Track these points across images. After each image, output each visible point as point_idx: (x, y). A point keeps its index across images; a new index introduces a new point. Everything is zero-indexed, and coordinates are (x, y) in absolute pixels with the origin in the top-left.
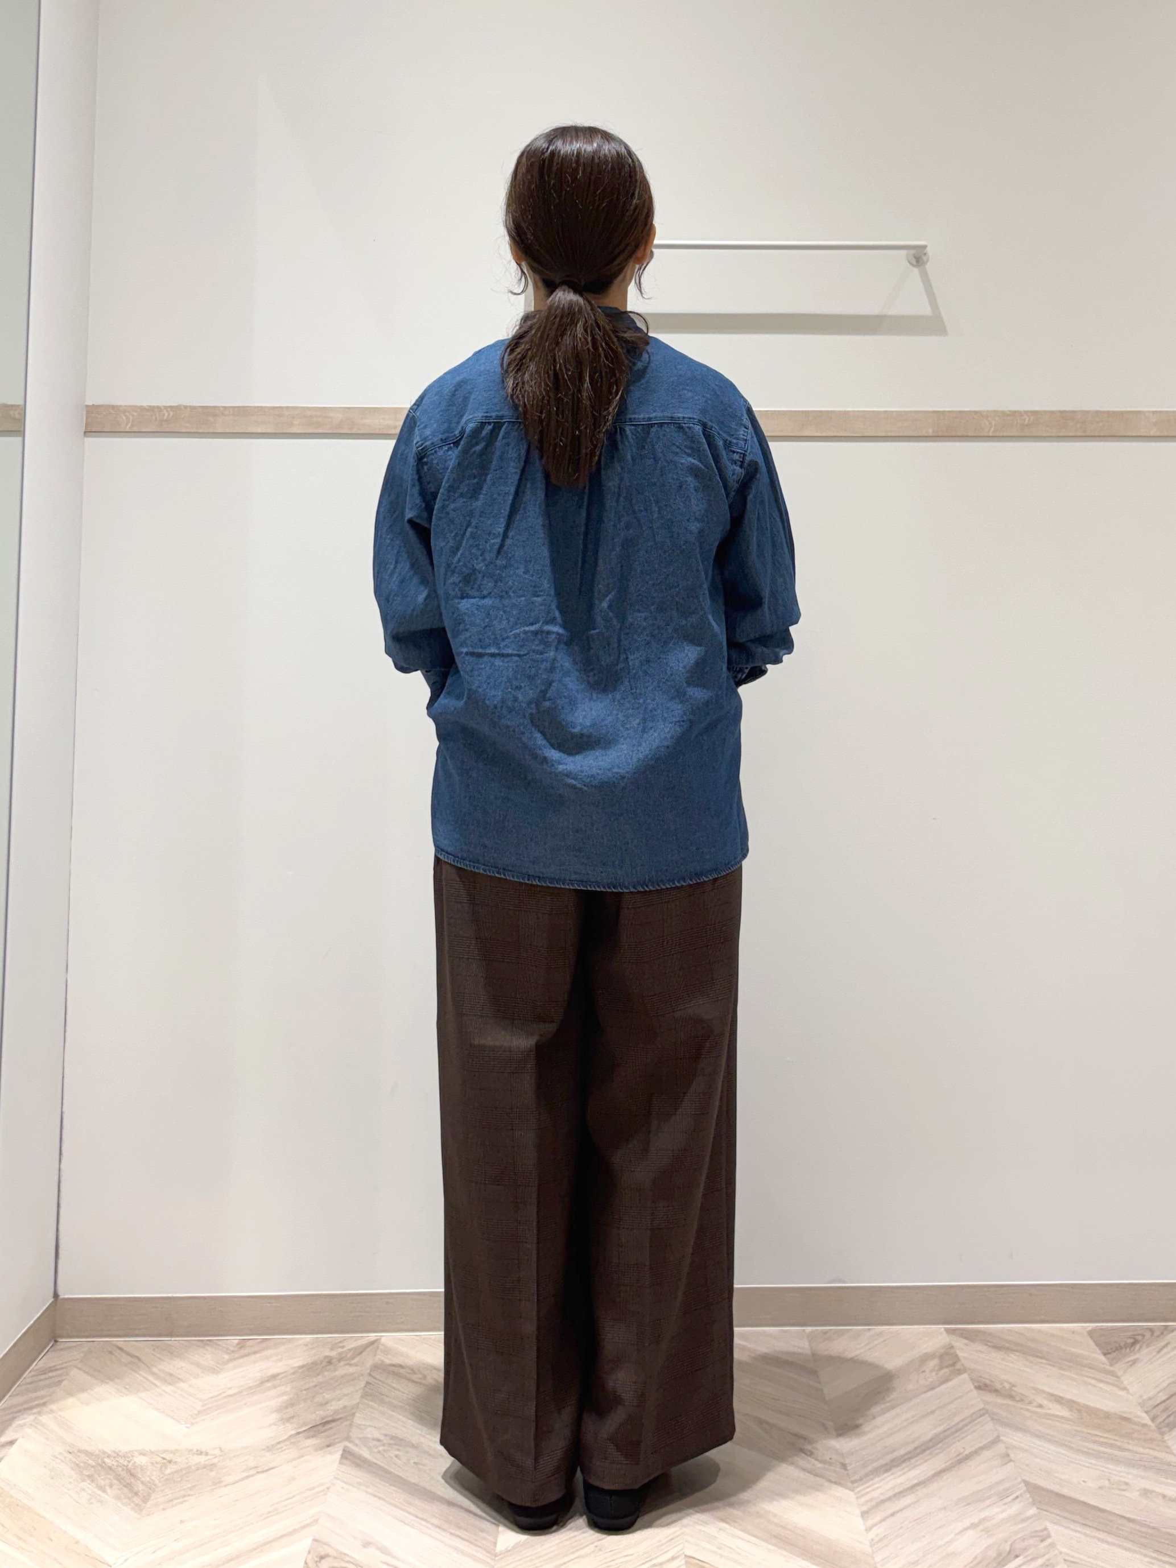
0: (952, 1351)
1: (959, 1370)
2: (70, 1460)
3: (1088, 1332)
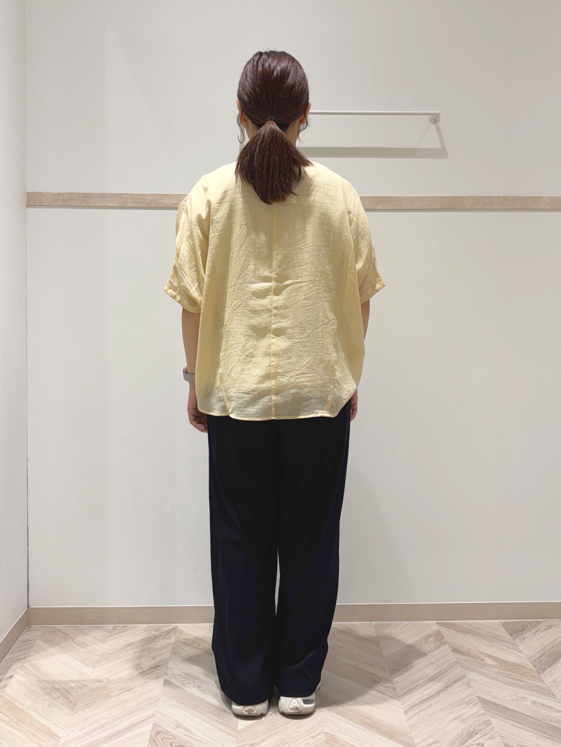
0: (440, 633)
1: (444, 642)
2: (39, 685)
3: (501, 624)
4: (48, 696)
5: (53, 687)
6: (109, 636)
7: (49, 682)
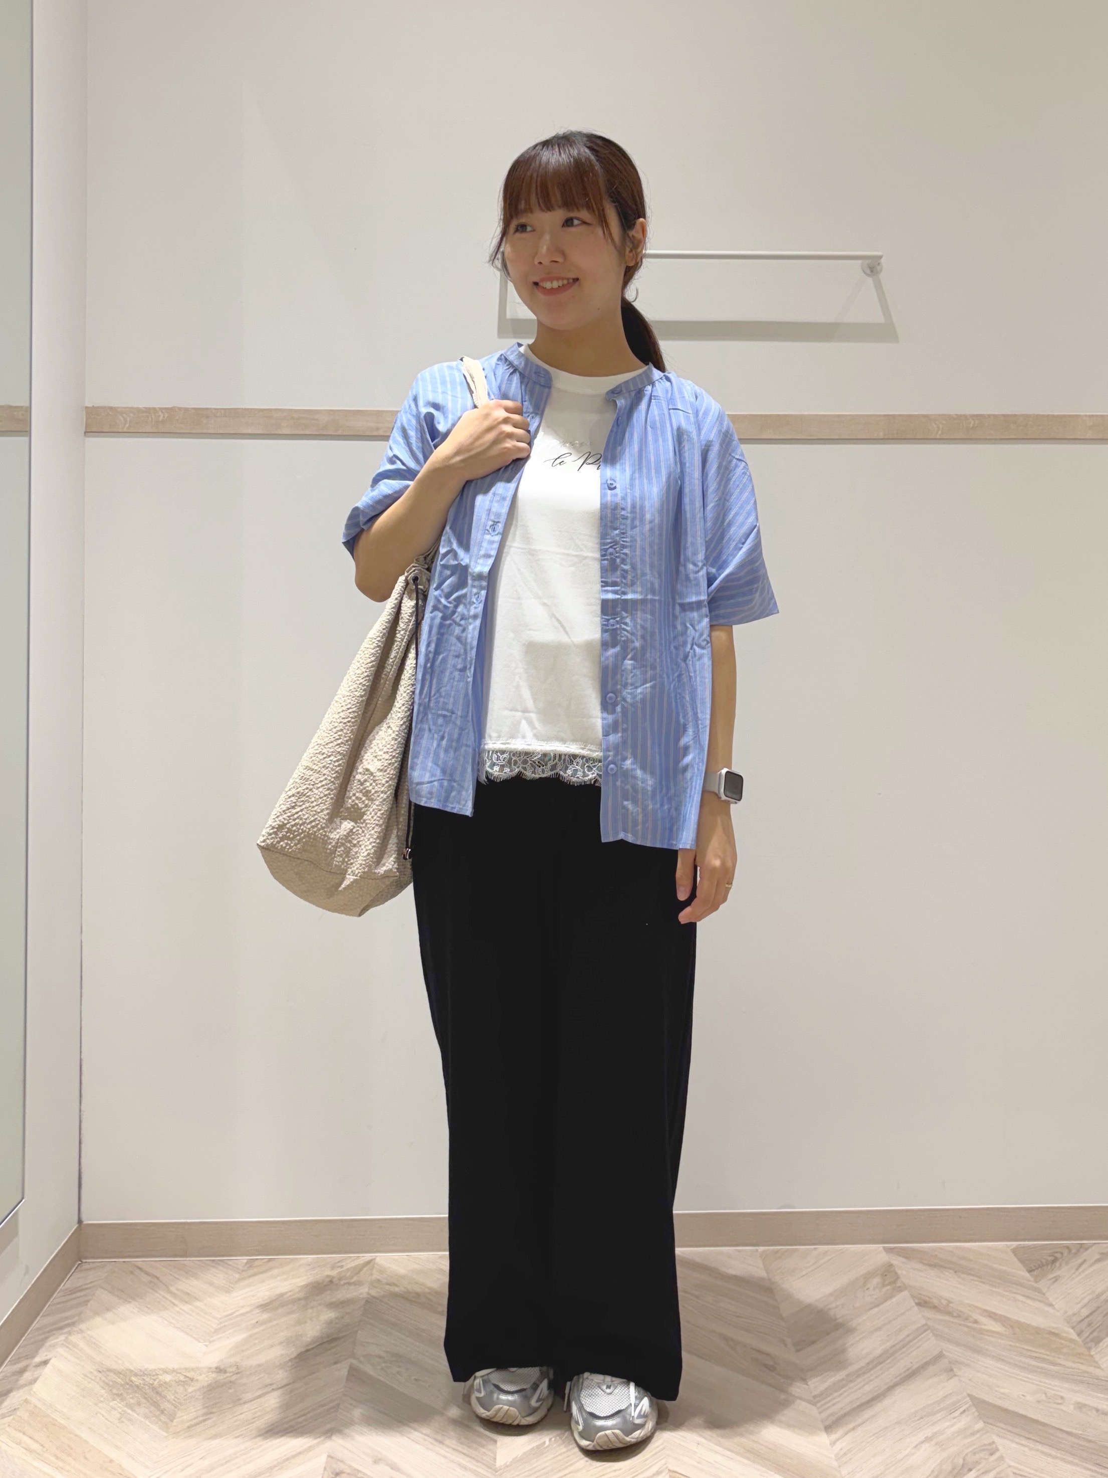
0: (892, 1269)
1: (899, 1287)
2: (100, 1379)
3: (1011, 1250)
4: (118, 1400)
5: (128, 1384)
6: (239, 1280)
7: (121, 1373)
